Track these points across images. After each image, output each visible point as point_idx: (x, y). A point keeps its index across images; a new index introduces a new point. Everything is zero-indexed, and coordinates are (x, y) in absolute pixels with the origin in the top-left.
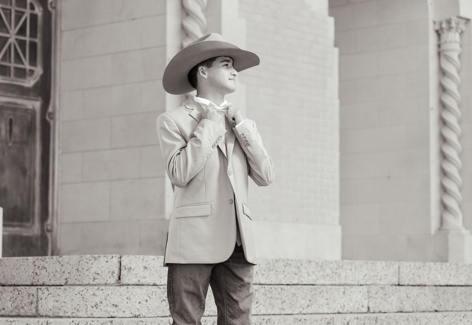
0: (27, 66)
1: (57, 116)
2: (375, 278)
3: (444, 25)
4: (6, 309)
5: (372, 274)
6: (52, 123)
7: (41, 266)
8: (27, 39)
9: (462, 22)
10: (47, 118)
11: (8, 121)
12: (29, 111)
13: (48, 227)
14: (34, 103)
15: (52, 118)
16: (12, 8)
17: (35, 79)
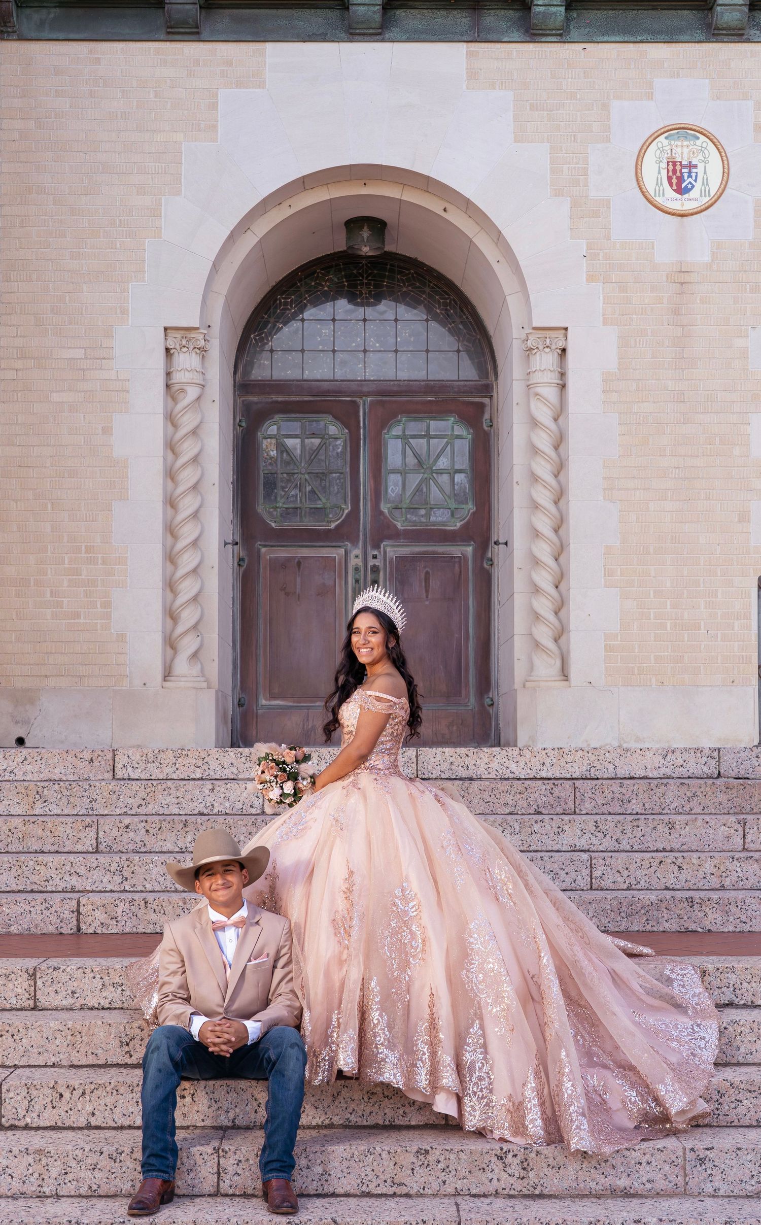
0: (451, 504)
1: (496, 561)
6: (492, 571)
8: (451, 471)
10: (485, 565)
11: (423, 577)
12: (457, 560)
13: (487, 701)
14: (464, 548)
15: (491, 565)
16: (428, 436)
17: (464, 519)
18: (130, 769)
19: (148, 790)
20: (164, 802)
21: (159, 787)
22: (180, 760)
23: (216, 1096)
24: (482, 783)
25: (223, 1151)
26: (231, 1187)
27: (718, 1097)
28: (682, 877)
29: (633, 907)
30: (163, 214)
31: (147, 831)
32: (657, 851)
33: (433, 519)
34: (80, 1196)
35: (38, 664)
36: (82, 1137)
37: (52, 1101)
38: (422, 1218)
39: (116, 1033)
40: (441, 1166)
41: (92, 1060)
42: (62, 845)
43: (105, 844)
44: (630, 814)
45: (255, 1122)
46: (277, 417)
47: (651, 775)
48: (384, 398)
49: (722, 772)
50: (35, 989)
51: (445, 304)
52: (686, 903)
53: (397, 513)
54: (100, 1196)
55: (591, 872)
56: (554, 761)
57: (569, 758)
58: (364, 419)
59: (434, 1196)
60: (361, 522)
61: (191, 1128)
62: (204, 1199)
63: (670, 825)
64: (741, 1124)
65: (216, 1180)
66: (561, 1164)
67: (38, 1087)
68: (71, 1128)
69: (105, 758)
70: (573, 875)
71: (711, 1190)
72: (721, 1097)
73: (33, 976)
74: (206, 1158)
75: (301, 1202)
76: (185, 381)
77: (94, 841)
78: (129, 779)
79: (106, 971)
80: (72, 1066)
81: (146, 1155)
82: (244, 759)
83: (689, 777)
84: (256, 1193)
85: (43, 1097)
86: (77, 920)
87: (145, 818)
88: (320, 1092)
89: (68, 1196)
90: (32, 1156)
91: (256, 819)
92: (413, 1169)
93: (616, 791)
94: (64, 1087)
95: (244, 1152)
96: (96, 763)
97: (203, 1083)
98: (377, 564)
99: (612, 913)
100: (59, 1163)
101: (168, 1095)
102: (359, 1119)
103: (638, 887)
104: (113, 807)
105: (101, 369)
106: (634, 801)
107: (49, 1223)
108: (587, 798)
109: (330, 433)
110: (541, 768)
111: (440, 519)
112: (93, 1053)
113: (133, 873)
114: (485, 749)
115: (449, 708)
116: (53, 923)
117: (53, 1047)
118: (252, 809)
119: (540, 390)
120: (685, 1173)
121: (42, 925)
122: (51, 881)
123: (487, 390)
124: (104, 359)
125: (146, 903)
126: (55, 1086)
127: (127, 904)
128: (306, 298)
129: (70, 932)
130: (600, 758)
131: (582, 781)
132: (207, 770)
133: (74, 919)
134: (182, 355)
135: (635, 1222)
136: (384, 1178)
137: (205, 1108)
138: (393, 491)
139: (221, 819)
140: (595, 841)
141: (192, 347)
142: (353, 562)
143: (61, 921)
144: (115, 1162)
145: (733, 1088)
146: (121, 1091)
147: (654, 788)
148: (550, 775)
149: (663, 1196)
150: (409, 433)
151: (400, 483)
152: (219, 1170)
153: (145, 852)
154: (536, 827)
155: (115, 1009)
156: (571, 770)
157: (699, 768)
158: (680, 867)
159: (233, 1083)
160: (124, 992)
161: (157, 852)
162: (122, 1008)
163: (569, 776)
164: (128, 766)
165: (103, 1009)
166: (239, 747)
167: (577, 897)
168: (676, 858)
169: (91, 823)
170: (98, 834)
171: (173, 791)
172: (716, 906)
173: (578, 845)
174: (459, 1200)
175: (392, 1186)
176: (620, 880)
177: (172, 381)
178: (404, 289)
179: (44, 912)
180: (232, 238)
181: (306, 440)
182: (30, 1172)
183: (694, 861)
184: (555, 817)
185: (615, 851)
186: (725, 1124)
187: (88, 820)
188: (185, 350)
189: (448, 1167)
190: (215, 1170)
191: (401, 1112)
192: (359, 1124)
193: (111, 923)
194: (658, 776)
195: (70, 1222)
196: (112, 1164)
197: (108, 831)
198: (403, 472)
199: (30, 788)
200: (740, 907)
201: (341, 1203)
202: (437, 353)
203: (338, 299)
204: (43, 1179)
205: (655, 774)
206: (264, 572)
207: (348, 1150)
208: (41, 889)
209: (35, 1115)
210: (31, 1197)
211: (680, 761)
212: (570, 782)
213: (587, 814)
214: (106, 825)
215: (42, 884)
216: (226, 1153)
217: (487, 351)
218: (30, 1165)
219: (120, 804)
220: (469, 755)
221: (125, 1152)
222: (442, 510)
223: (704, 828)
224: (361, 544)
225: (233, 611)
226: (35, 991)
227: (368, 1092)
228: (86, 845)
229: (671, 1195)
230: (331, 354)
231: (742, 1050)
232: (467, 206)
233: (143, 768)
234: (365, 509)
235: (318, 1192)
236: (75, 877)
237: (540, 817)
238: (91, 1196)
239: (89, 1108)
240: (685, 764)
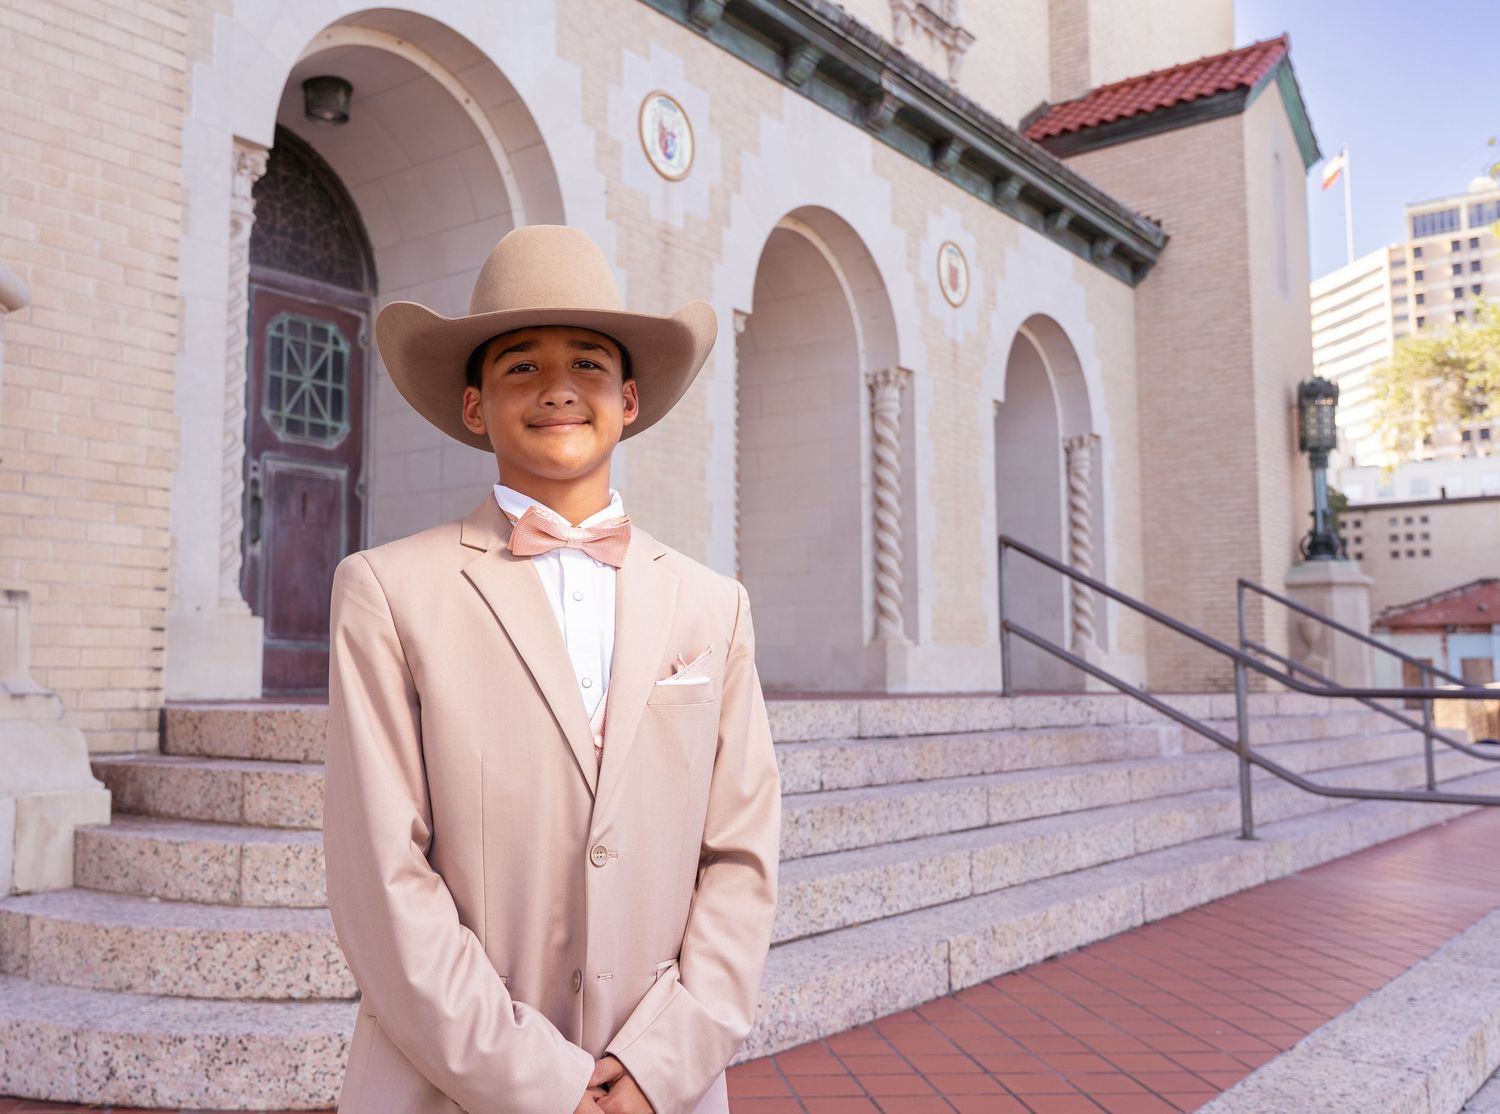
0: (327, 420)
1: (371, 489)
2: (825, 729)
3: (880, 378)
4: (193, 807)
5: (821, 722)
6: (363, 499)
7: (266, 726)
8: (329, 384)
9: (903, 375)
10: (357, 494)
11: (300, 495)
12: (332, 483)
14: (339, 471)
15: (363, 493)
17: (340, 440)
48: (270, 289)
76: (243, 212)
98: (257, 477)
123: (364, 304)
134: (238, 177)
188: (245, 172)
217: (364, 263)
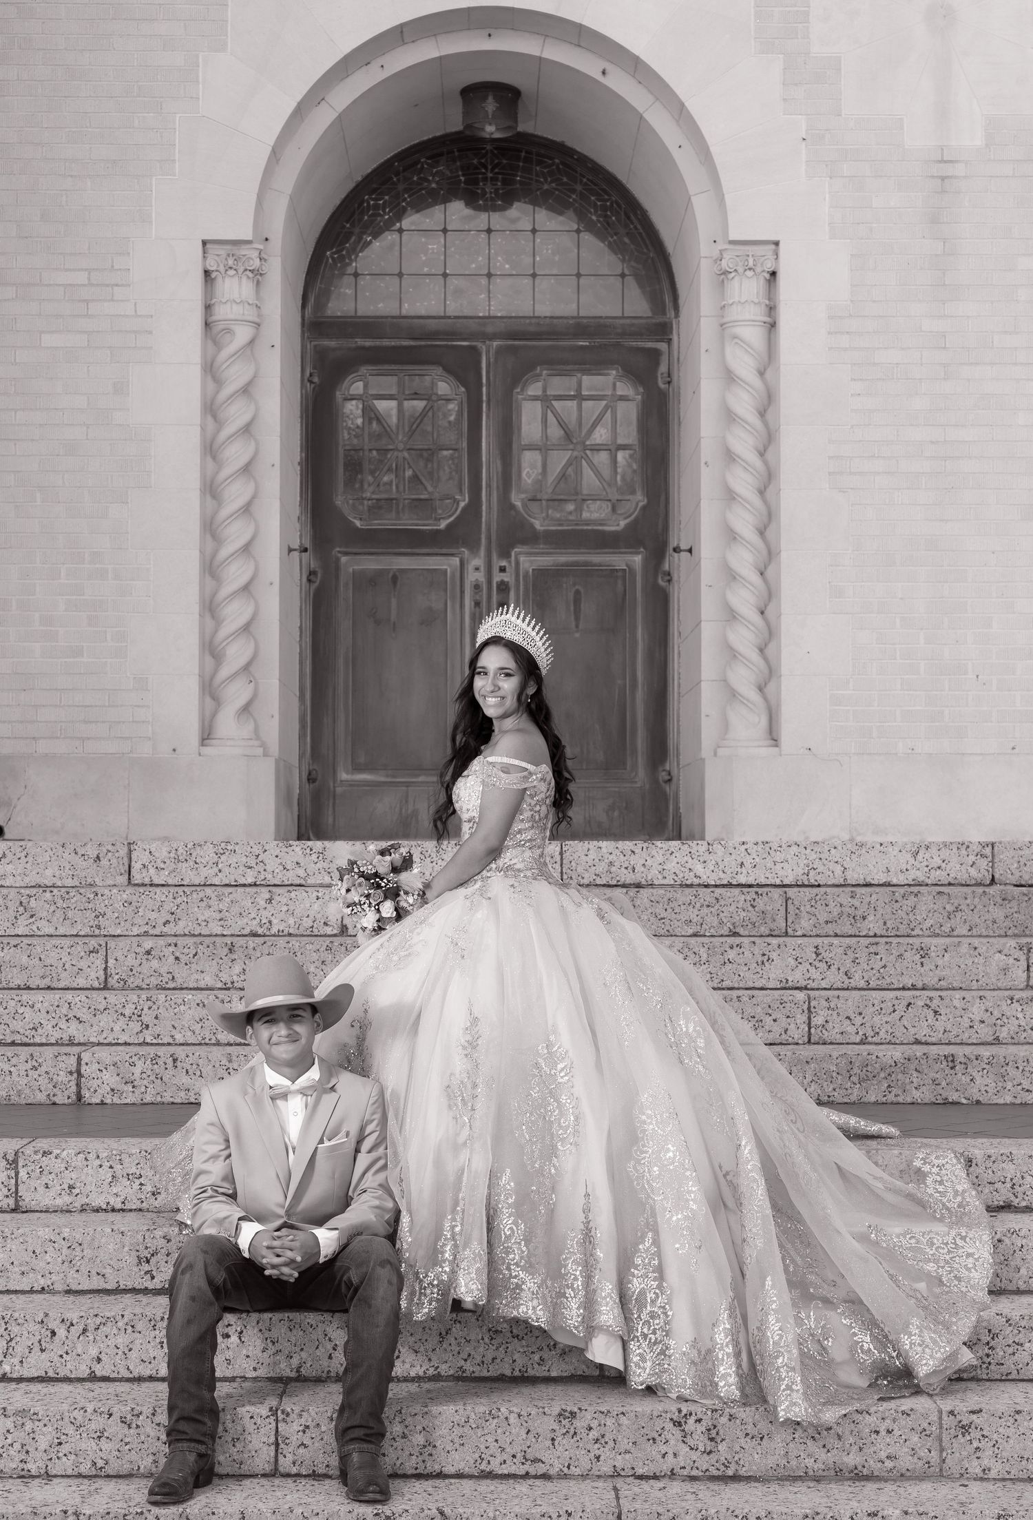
1: (676, 575)
10: (661, 582)
11: (571, 596)
12: (620, 574)
13: (663, 776)
14: (629, 558)
15: (669, 581)
16: (579, 397)
17: (630, 516)
18: (152, 871)
19: (179, 900)
20: (201, 918)
21: (195, 895)
22: (223, 857)
23: (274, 1334)
24: (654, 891)
25: (283, 1412)
26: (294, 1463)
27: (989, 1339)
28: (940, 1026)
29: (869, 1068)
30: (200, 80)
31: (177, 958)
32: (903, 989)
33: (585, 515)
34: (80, 1476)
35: (22, 722)
36: (83, 1392)
37: (40, 1341)
38: (566, 1509)
39: (131, 1244)
40: (594, 1434)
41: (97, 1283)
42: (55, 979)
43: (117, 977)
44: (864, 936)
45: (329, 1372)
46: (364, 370)
47: (895, 881)
48: (516, 343)
49: (997, 876)
50: (17, 1181)
51: (604, 209)
52: (945, 1063)
53: (534, 507)
54: (108, 1476)
55: (809, 1018)
56: (757, 860)
57: (779, 857)
58: (488, 373)
59: (584, 1477)
60: (484, 519)
61: (238, 1379)
62: (256, 1481)
63: (922, 952)
64: (1021, 1377)
65: (273, 1454)
66: (765, 1432)
67: (20, 1321)
68: (67, 1380)
69: (117, 855)
70: (783, 1022)
71: (978, 1471)
72: (993, 1338)
73: (13, 1163)
74: (259, 1422)
75: (395, 1485)
76: (232, 317)
77: (101, 973)
78: (151, 885)
79: (118, 1157)
80: (69, 1292)
81: (175, 1417)
82: (314, 857)
83: (950, 884)
84: (331, 1473)
85: (26, 1335)
86: (77, 1085)
87: (172, 940)
88: (421, 1330)
89: (62, 1476)
90: (11, 1419)
91: (332, 942)
92: (553, 1439)
93: (845, 904)
94: (58, 1321)
95: (313, 1413)
96: (104, 862)
97: (255, 1316)
98: (506, 580)
99: (840, 1077)
100: (50, 1429)
101: (206, 1332)
102: (477, 1369)
103: (875, 1039)
104: (128, 925)
105: (112, 300)
106: (871, 918)
107: (35, 1513)
108: (804, 913)
109: (440, 393)
110: (739, 870)
111: (595, 516)
112: (98, 1274)
113: (156, 1018)
114: (658, 843)
115: (609, 785)
116: (42, 1089)
117: (42, 1264)
118: (326, 928)
119: (739, 331)
120: (941, 1445)
121: (27, 1091)
122: (39, 1030)
123: (663, 331)
124: (117, 285)
125: (175, 1061)
126: (45, 1320)
127: (148, 1062)
128: (405, 200)
129: (66, 1101)
130: (822, 856)
131: (796, 889)
132: (263, 873)
133: (73, 1083)
134: (227, 280)
135: (869, 1515)
136: (513, 1452)
137: (258, 1352)
138: (528, 475)
139: (281, 942)
140: (814, 974)
141: (241, 270)
142: (473, 577)
143: (54, 1087)
144: (130, 1428)
145: (1010, 1325)
146: (138, 1328)
147: (900, 899)
148: (751, 880)
149: (909, 1479)
150: (553, 393)
151: (539, 464)
152: (277, 1439)
153: (174, 989)
154: (731, 954)
155: (131, 1210)
156: (781, 873)
157: (964, 871)
158: (936, 1012)
159: (297, 1316)
160: (143, 1187)
161: (191, 989)
162: (140, 1210)
163: (778, 882)
164: (150, 867)
165: (113, 1210)
166: (309, 839)
167: (789, 1054)
168: (931, 999)
169: (97, 947)
170: (106, 962)
171: (213, 902)
172: (987, 1067)
173: (790, 979)
174: (619, 1483)
175: (523, 1464)
176: (851, 1029)
177: (214, 318)
178: (546, 187)
179: (30, 1073)
180: (300, 112)
181: (406, 404)
182: (9, 1441)
183: (956, 1003)
184: (757, 940)
185: (844, 989)
186: (998, 1377)
187: (93, 942)
188: (232, 272)
189: (603, 1436)
190: (272, 1439)
191: (536, 1357)
192: (476, 1374)
193: (126, 1088)
194: (906, 882)
195: (65, 1512)
196: (126, 1430)
197: (121, 958)
198: (543, 448)
199: (10, 897)
200: (1021, 1068)
201: (452, 1487)
202: (593, 278)
203: (450, 201)
204: (27, 1452)
205: (901, 879)
206: (345, 594)
207: (461, 1412)
208: (27, 1041)
209: (16, 1361)
210: (11, 1477)
211: (937, 861)
212: (780, 891)
213: (804, 936)
214: (119, 949)
215: (27, 1033)
216: (288, 1415)
217: (663, 275)
218: (8, 1431)
219: (138, 920)
220: (636, 851)
221: (144, 1414)
222: (598, 502)
223: (971, 956)
224: (482, 552)
225: (301, 646)
226: (17, 1185)
227: (490, 1330)
228: (89, 978)
229: (922, 1478)
230: (441, 279)
231: (1023, 1271)
232: (635, 65)
233: (171, 869)
234: (489, 501)
235: (418, 1471)
236: (74, 1024)
237: (737, 940)
238: (96, 1476)
239: (94, 1352)
240: (944, 865)
